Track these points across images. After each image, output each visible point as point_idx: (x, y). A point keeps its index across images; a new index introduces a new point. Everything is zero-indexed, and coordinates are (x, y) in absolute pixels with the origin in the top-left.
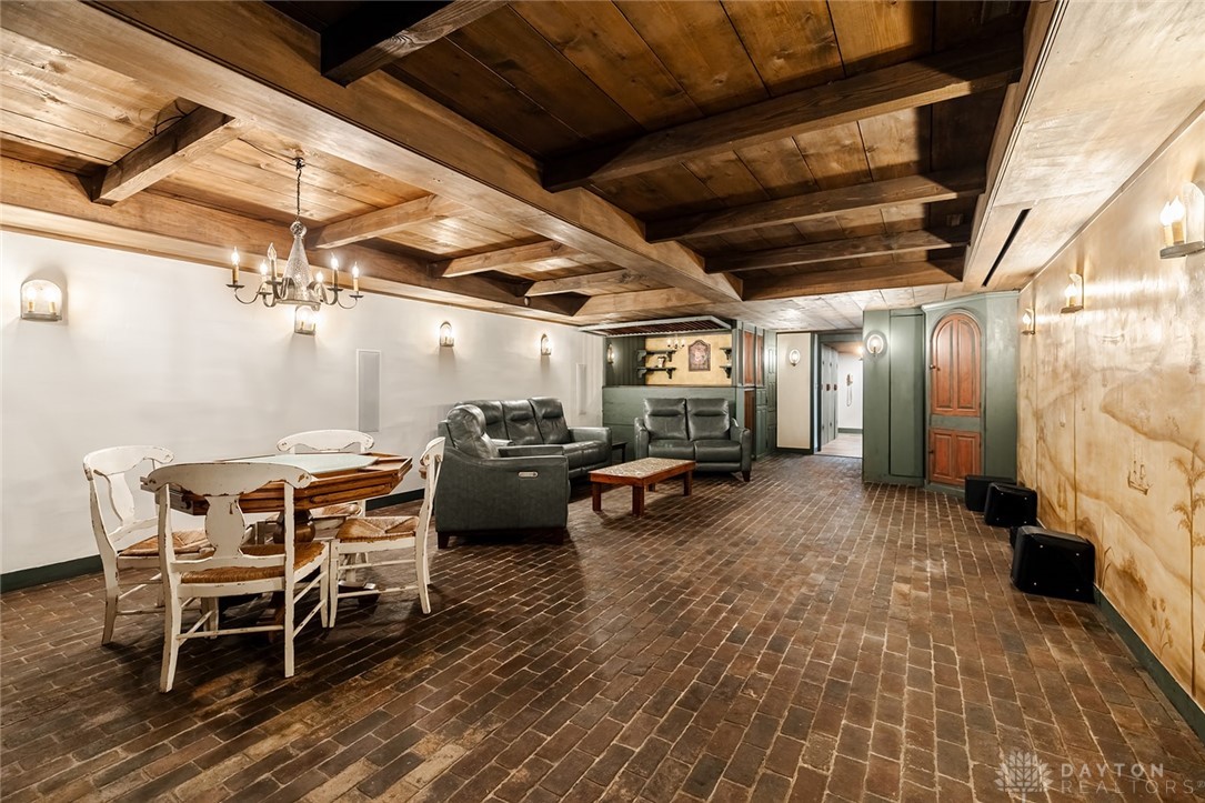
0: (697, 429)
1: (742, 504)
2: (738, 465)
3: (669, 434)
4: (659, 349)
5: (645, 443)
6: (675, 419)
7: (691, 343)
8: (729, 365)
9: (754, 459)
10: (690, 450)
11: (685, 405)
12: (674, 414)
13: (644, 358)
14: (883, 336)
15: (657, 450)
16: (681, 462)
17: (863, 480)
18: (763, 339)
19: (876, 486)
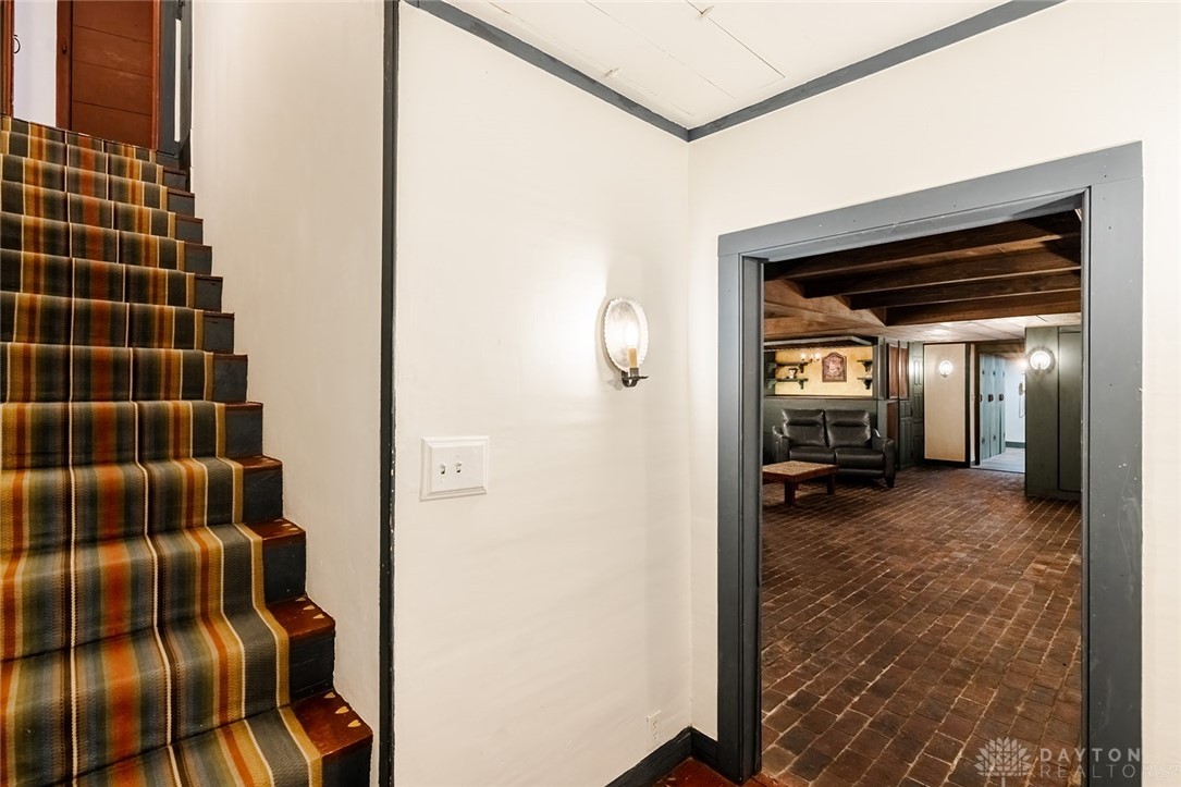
0: (836, 439)
1: (886, 505)
2: (880, 472)
3: (808, 442)
4: (790, 361)
5: (786, 449)
6: (814, 428)
7: (825, 355)
8: (869, 376)
9: (898, 469)
10: (831, 456)
11: (824, 417)
12: (813, 424)
13: (774, 370)
14: (1051, 352)
15: (798, 455)
16: (825, 466)
17: (1026, 493)
18: (907, 352)
19: (1040, 500)
